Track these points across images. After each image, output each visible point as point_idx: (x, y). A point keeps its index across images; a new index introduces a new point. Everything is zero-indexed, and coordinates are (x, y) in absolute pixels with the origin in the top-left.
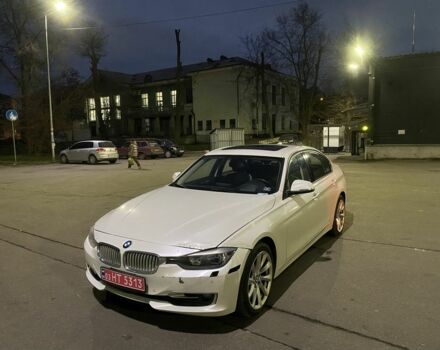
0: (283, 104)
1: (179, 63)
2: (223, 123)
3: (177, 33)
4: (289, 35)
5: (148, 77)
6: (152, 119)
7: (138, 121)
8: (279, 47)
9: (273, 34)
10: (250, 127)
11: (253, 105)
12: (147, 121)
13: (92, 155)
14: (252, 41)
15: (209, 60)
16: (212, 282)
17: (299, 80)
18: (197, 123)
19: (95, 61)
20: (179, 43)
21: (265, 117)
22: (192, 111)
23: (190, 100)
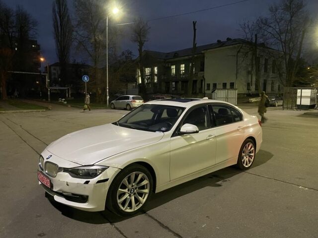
0: (273, 72)
1: (195, 44)
2: (225, 85)
3: (194, 24)
4: (278, 20)
5: (176, 55)
6: (177, 82)
7: (168, 83)
8: (270, 30)
9: (266, 20)
10: (246, 88)
11: (249, 73)
12: (174, 83)
13: (128, 104)
14: (248, 26)
15: (218, 41)
16: (85, 187)
17: (285, 53)
18: (206, 85)
19: (141, 44)
20: (195, 30)
21: (257, 81)
22: (203, 77)
23: (202, 70)
